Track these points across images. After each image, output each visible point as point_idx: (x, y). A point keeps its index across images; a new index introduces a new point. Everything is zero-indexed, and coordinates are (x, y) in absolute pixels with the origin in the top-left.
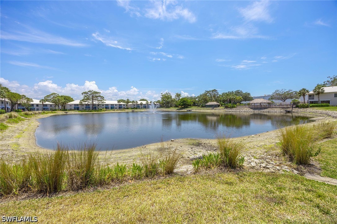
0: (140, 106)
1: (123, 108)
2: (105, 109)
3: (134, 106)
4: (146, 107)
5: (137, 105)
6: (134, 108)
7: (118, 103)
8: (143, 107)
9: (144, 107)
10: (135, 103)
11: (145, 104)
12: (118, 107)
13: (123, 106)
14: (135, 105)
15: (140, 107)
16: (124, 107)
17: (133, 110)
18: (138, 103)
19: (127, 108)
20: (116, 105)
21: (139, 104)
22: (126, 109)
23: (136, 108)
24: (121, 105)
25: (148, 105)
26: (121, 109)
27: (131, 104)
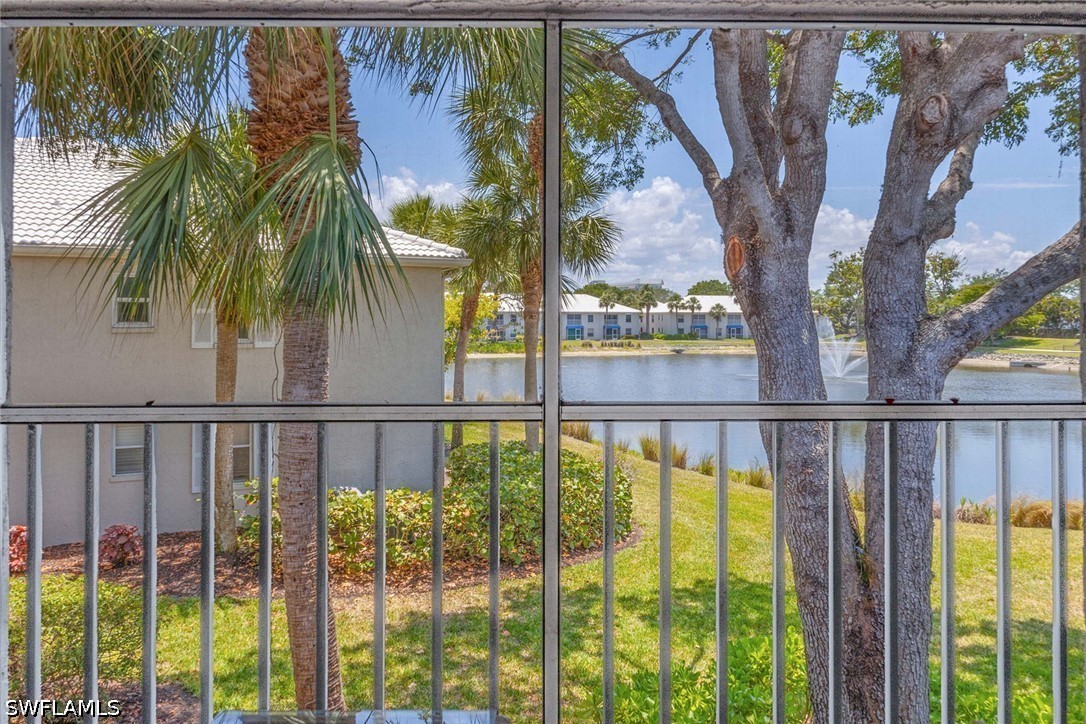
0: (712, 325)
1: (623, 332)
3: (681, 325)
4: (739, 330)
5: (695, 316)
6: (680, 335)
7: (604, 310)
8: (724, 332)
9: (729, 328)
10: (683, 307)
11: (737, 317)
12: (598, 327)
13: (622, 324)
14: (681, 320)
15: (712, 331)
16: (629, 331)
17: (680, 345)
18: (703, 311)
19: (645, 336)
20: (591, 317)
21: (703, 316)
22: (636, 337)
23: (692, 336)
24: (615, 316)
26: (613, 341)
27: (661, 315)
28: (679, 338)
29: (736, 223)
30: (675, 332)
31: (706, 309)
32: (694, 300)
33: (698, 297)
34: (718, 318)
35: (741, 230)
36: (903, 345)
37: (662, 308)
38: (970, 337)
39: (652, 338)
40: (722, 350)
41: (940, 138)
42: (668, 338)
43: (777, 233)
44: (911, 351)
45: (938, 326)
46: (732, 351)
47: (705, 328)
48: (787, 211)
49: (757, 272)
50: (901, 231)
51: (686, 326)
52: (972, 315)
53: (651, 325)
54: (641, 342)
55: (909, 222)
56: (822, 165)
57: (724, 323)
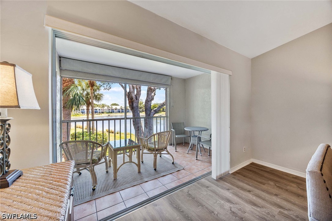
0: (115, 111)
1: (98, 112)
2: (81, 114)
3: (109, 111)
4: (120, 111)
5: (112, 109)
8: (117, 112)
10: (110, 108)
11: (119, 109)
13: (98, 111)
15: (115, 112)
16: (99, 112)
17: (109, 114)
18: (113, 108)
19: (103, 113)
21: (113, 109)
22: (101, 113)
23: (111, 113)
24: (97, 109)
25: (122, 109)
26: (97, 114)
27: (106, 109)
28: (109, 113)
29: (130, 98)
30: (108, 112)
31: (114, 108)
32: (112, 107)
33: (112, 106)
34: (116, 109)
35: (130, 99)
36: (149, 113)
37: (106, 108)
38: (156, 112)
39: (104, 113)
40: (117, 115)
41: (153, 90)
42: (107, 113)
43: (135, 100)
44: (150, 113)
45: (153, 110)
46: (118, 115)
47: (114, 111)
48: (137, 97)
49: (133, 104)
50: (149, 100)
51: (110, 111)
52: (156, 109)
53: (104, 111)
54: (102, 114)
55: (150, 99)
56: (141, 92)
57: (117, 110)
